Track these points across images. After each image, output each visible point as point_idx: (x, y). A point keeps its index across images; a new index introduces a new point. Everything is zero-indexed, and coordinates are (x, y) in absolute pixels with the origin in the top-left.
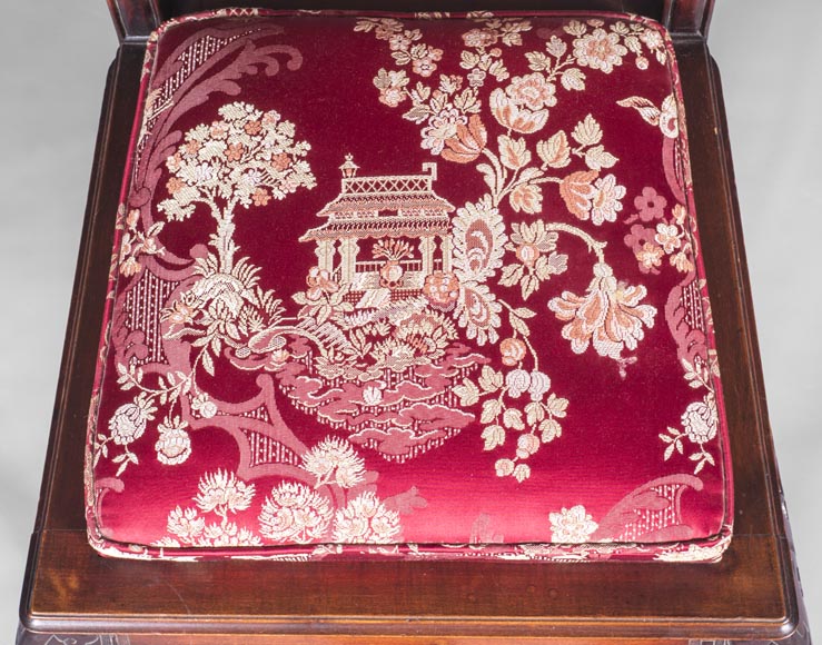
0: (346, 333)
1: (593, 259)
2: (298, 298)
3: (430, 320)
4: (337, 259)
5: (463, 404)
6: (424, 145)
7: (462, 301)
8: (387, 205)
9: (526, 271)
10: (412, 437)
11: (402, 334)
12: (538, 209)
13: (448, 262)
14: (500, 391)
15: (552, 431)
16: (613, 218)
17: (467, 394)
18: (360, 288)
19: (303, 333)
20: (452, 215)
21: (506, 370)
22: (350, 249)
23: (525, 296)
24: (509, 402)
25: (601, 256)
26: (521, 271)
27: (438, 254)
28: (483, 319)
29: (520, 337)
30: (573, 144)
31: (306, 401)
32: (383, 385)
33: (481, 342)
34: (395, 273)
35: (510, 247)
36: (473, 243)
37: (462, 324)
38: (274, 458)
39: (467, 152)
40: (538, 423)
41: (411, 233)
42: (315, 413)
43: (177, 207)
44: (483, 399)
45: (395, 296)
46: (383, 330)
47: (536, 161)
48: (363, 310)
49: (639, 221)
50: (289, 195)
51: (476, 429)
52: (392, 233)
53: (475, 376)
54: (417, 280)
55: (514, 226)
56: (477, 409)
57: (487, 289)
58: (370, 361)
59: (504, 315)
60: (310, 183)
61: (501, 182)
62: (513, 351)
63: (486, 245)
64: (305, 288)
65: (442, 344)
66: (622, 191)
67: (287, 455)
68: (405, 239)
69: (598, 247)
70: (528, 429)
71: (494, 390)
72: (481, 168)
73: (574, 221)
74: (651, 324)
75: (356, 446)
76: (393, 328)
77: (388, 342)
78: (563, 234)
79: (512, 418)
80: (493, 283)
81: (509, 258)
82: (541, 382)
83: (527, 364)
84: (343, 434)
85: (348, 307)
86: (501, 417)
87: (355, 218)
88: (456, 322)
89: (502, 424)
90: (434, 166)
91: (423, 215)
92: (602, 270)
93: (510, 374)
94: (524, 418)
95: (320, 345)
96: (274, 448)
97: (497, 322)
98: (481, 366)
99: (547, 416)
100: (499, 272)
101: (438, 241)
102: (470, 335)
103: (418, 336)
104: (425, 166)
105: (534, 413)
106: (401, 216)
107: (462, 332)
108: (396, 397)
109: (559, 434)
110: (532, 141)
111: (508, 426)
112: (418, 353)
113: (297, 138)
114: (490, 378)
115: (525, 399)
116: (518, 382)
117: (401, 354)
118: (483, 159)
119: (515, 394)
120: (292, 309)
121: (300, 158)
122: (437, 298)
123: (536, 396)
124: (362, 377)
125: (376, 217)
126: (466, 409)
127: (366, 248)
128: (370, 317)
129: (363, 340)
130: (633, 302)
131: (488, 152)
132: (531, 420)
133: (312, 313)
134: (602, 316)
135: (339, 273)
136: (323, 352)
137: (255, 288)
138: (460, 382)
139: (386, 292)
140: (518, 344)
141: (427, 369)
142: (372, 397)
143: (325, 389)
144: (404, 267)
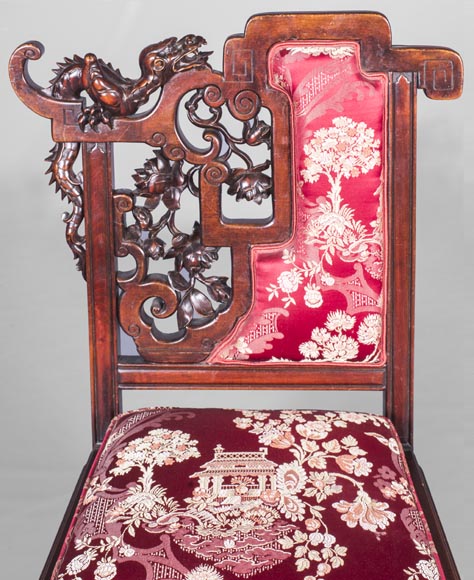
0: (215, 516)
1: (357, 489)
2: (187, 500)
3: (264, 509)
4: (211, 484)
5: (284, 548)
6: (260, 441)
7: (282, 502)
8: (239, 463)
9: (319, 491)
10: (253, 564)
11: (248, 515)
12: (325, 467)
13: (274, 485)
14: (305, 542)
15: (338, 563)
16: (367, 475)
17: (287, 543)
18: (224, 496)
19: (189, 515)
20: (276, 468)
21: (309, 533)
22: (218, 480)
23: (319, 501)
24: (311, 547)
25: (361, 489)
26: (316, 491)
27: (268, 482)
28: (295, 509)
29: (316, 518)
30: (341, 444)
31: (190, 546)
32: (236, 539)
33: (294, 520)
34: (244, 490)
35: (309, 481)
36: (288, 479)
37: (282, 511)
38: (167, 576)
39: (284, 444)
40: (330, 558)
41: (253, 474)
42: (194, 553)
43: (121, 470)
44: (296, 546)
45: (243, 499)
46: (237, 514)
47: (322, 449)
48: (225, 505)
49: (381, 478)
50: (185, 460)
51: (292, 560)
52: (242, 474)
53: (291, 535)
54: (256, 493)
55: (311, 473)
56: (293, 550)
57: (296, 497)
58: (228, 527)
59: (307, 508)
60: (197, 455)
61: (303, 456)
62: (312, 525)
63: (295, 479)
64: (192, 496)
65: (271, 520)
66: (371, 465)
67: (176, 574)
68: (250, 476)
69: (360, 485)
70: (323, 561)
71: (302, 541)
72: (292, 450)
73: (345, 473)
74: (393, 520)
75: (219, 569)
76: (242, 513)
77: (239, 519)
78: (338, 478)
79: (314, 555)
80: (300, 495)
81: (309, 485)
82: (330, 539)
83: (322, 530)
84: (210, 563)
85: (216, 504)
86: (307, 555)
87: (222, 468)
88: (279, 511)
89: (307, 557)
90: (266, 450)
91: (260, 467)
92: (362, 494)
93: (311, 535)
94: (321, 555)
95: (199, 521)
96: (168, 571)
97: (304, 512)
98: (294, 531)
99: (334, 555)
100: (303, 491)
101: (268, 477)
102: (287, 516)
103: (257, 516)
104: (261, 449)
105: (326, 553)
106: (247, 467)
107: (283, 516)
108: (244, 544)
109: (342, 564)
110: (319, 442)
111: (311, 559)
112: (257, 524)
113: (191, 439)
114: (299, 536)
115: (321, 547)
116: (316, 539)
117: (247, 525)
118: (292, 447)
119: (315, 544)
120: (184, 505)
121: (192, 446)
122: (268, 500)
123: (328, 545)
124: (223, 535)
125: (234, 468)
126: (285, 550)
127: (227, 480)
128: (229, 508)
129: (224, 518)
130: (382, 509)
131: (295, 445)
132: (325, 556)
133: (196, 506)
134: (364, 512)
135: (212, 490)
136: (201, 523)
137: (163, 498)
138: (282, 537)
139: (239, 498)
140: (315, 521)
141: (262, 531)
142: (229, 545)
143: (201, 541)
144: (249, 488)
